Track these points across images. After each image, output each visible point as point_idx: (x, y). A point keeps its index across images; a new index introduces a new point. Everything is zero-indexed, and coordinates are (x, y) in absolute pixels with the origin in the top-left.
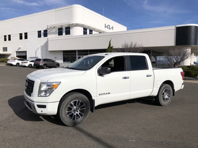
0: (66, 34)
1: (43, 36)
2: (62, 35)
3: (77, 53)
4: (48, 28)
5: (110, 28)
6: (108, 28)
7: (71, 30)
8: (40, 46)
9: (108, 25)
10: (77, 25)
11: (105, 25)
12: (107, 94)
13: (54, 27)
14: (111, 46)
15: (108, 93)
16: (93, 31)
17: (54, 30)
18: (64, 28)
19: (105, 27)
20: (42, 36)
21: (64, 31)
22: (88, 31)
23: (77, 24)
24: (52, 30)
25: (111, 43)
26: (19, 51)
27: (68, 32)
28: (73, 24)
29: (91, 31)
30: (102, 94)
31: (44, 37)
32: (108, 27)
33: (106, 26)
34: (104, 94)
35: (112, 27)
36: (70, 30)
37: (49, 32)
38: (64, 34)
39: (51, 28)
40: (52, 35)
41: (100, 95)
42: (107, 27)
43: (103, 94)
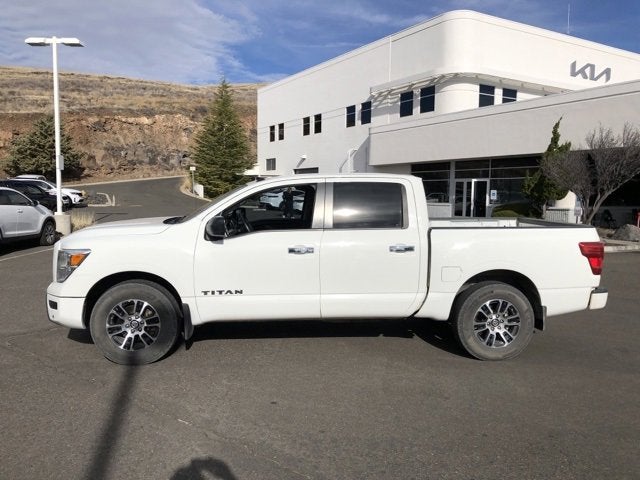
0: (423, 110)
1: (360, 122)
2: (411, 114)
3: (453, 171)
4: (372, 97)
5: (596, 75)
6: (585, 77)
7: (436, 96)
8: (350, 151)
9: (588, 65)
10: (457, 78)
11: (574, 65)
12: (229, 292)
13: (390, 92)
14: (561, 143)
15: (237, 292)
16: (518, 94)
17: (389, 101)
18: (417, 92)
19: (574, 74)
20: (358, 122)
21: (417, 100)
22: (498, 95)
23: (457, 74)
24: (385, 101)
25: (559, 130)
26: (300, 167)
27: (428, 105)
28: (443, 76)
29: (510, 94)
30: (213, 293)
31: (363, 123)
32: (588, 71)
33: (578, 69)
34: (221, 292)
35: (607, 72)
36: (434, 97)
37: (377, 106)
38: (417, 110)
39: (380, 94)
40: (384, 116)
41: (206, 293)
42: (582, 71)
43: (217, 293)
